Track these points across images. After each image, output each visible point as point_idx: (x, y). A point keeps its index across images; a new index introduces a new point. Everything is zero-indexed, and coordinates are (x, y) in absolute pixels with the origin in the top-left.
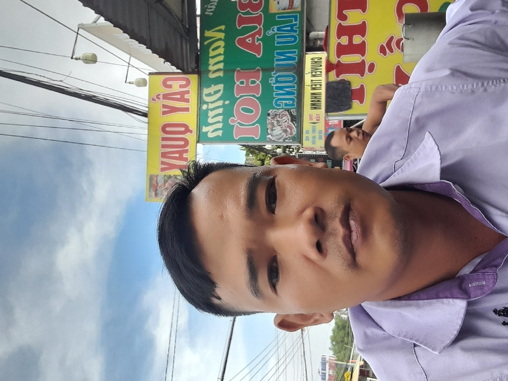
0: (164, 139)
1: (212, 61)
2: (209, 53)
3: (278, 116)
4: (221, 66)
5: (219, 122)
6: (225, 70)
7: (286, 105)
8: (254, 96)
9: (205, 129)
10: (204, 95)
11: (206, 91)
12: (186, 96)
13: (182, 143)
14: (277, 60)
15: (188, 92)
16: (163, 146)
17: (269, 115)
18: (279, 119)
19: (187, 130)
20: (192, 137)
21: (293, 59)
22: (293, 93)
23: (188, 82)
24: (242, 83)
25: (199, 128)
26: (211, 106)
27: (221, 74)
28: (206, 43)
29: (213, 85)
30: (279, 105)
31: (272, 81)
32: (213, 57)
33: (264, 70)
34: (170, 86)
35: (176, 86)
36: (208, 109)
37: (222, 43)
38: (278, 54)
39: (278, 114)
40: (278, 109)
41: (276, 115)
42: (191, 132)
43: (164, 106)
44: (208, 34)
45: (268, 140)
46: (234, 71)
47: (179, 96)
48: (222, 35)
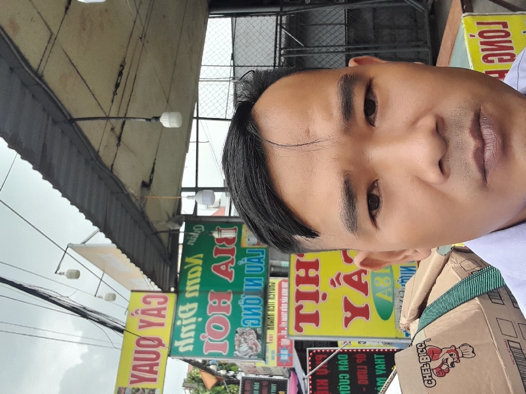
0: (137, 352)
1: (189, 283)
2: (187, 276)
3: (245, 334)
4: (197, 287)
5: (190, 337)
6: (200, 291)
7: (253, 324)
8: (225, 315)
9: (177, 344)
10: (179, 312)
11: (181, 308)
12: (163, 312)
13: (154, 356)
14: (246, 285)
15: (165, 309)
16: (136, 359)
17: (237, 332)
18: (246, 336)
19: (160, 343)
20: (163, 351)
21: (260, 285)
22: (258, 314)
23: (166, 300)
24: (215, 303)
25: (172, 343)
26: (185, 322)
27: (196, 294)
28: (186, 267)
29: (188, 304)
30: (247, 324)
31: (241, 303)
32: (190, 280)
33: (234, 293)
34: (149, 303)
35: (154, 303)
36: (182, 325)
37: (200, 269)
38: (247, 280)
39: (245, 331)
40: (246, 328)
41: (243, 333)
42: (163, 346)
43: (142, 321)
44: (187, 260)
45: (235, 356)
46: (208, 292)
47: (156, 312)
48: (200, 262)
